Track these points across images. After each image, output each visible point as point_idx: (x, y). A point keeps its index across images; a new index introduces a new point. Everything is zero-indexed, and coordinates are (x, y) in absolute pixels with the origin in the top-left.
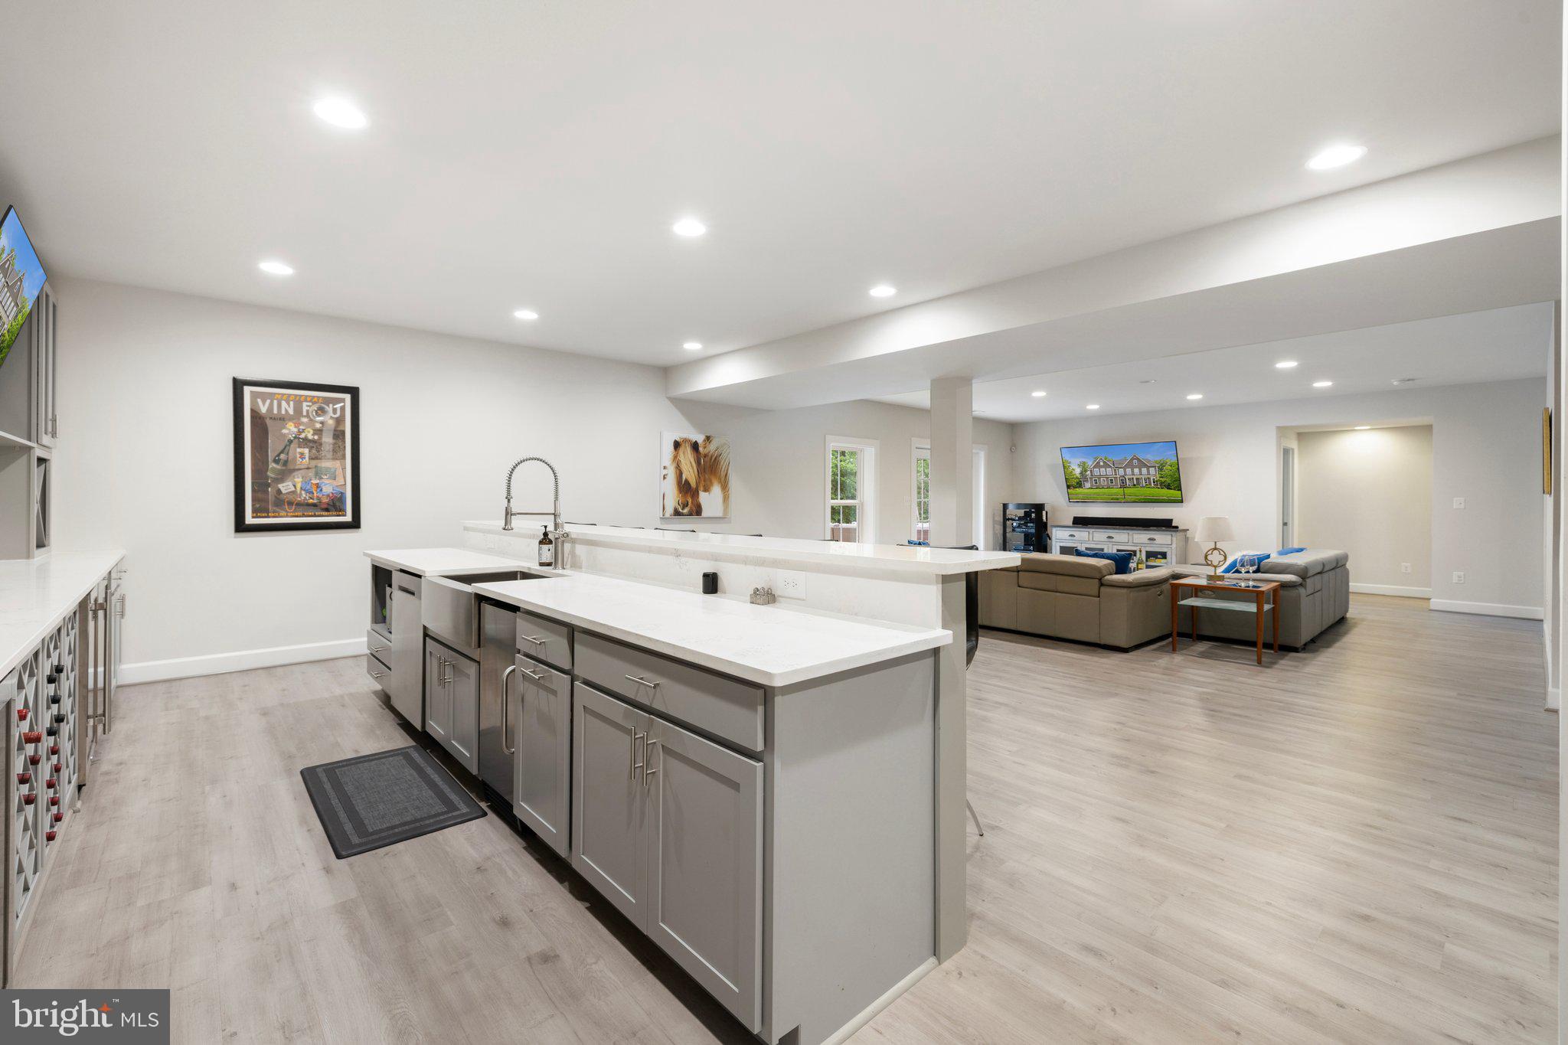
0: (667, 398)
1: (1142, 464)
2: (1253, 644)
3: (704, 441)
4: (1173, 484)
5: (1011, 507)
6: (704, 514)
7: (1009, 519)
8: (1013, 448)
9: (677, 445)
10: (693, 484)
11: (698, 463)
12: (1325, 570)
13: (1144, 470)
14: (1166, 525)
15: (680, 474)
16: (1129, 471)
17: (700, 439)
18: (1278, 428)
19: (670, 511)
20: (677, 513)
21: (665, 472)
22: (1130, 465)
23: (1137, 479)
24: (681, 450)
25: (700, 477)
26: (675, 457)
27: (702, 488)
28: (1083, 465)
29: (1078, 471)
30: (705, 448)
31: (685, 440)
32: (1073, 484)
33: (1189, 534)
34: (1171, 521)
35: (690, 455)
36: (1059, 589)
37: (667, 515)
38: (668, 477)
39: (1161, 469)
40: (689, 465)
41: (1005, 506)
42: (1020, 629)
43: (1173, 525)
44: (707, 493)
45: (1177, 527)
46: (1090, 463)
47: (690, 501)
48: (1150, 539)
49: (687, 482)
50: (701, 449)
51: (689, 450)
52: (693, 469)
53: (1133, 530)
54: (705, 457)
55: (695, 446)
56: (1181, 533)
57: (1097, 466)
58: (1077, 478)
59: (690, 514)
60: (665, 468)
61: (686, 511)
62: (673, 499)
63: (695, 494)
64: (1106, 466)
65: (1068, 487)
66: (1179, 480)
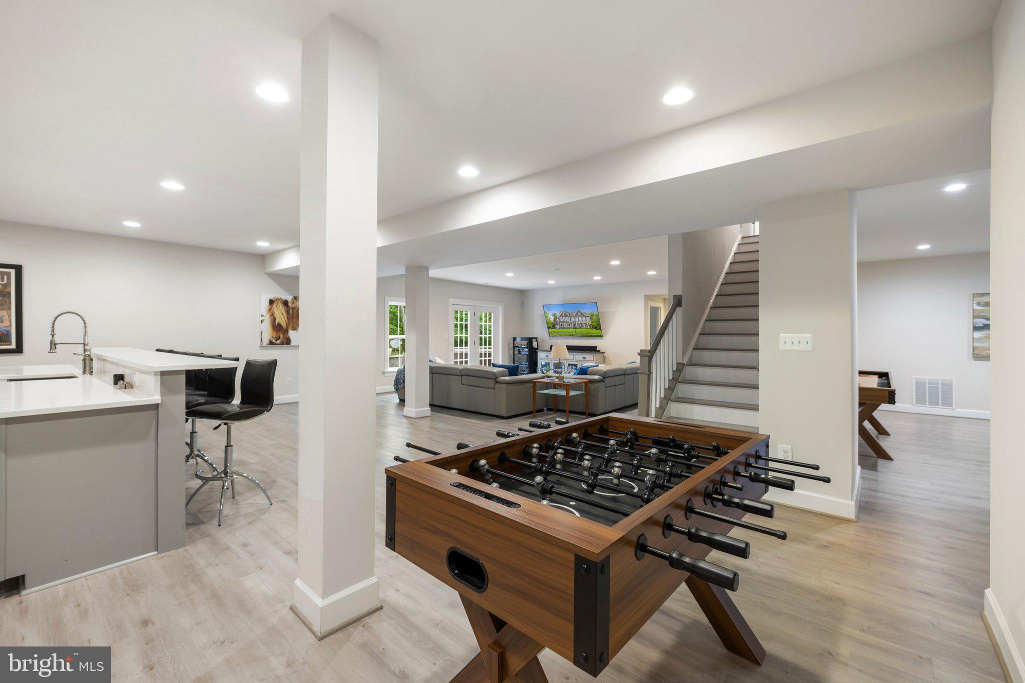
0: (266, 273)
1: (583, 315)
2: (564, 411)
3: (293, 299)
4: (597, 327)
5: (518, 340)
6: (292, 344)
7: (516, 347)
8: (523, 305)
9: (271, 302)
10: (284, 325)
11: (288, 313)
12: (626, 374)
13: (584, 318)
14: (593, 349)
15: (273, 319)
16: (577, 318)
17: (289, 298)
18: (646, 296)
19: (266, 341)
20: (271, 343)
21: (262, 318)
22: (577, 315)
23: (581, 324)
24: (275, 306)
25: (289, 322)
26: (270, 309)
27: (290, 328)
28: (554, 315)
29: (552, 319)
30: (293, 304)
31: (278, 299)
32: (552, 326)
33: (605, 355)
34: (596, 347)
35: (281, 309)
36: (479, 385)
37: (264, 344)
38: (265, 322)
39: (592, 318)
40: (280, 313)
41: (514, 339)
42: (463, 408)
43: (597, 349)
44: (295, 332)
45: (599, 351)
46: (558, 314)
47: (281, 336)
48: (583, 358)
49: (279, 324)
50: (290, 305)
51: (281, 305)
52: (284, 317)
53: (576, 352)
54: (293, 309)
55: (285, 303)
56: (600, 354)
57: (561, 316)
58: (552, 323)
59: (282, 344)
60: (262, 316)
61: (278, 342)
62: (268, 334)
63: (286, 331)
64: (566, 316)
65: (549, 328)
66: (600, 324)
